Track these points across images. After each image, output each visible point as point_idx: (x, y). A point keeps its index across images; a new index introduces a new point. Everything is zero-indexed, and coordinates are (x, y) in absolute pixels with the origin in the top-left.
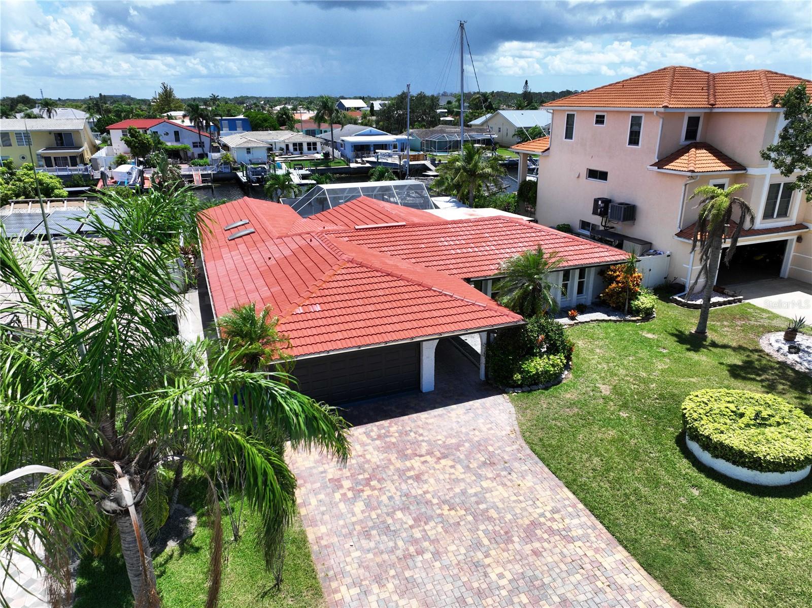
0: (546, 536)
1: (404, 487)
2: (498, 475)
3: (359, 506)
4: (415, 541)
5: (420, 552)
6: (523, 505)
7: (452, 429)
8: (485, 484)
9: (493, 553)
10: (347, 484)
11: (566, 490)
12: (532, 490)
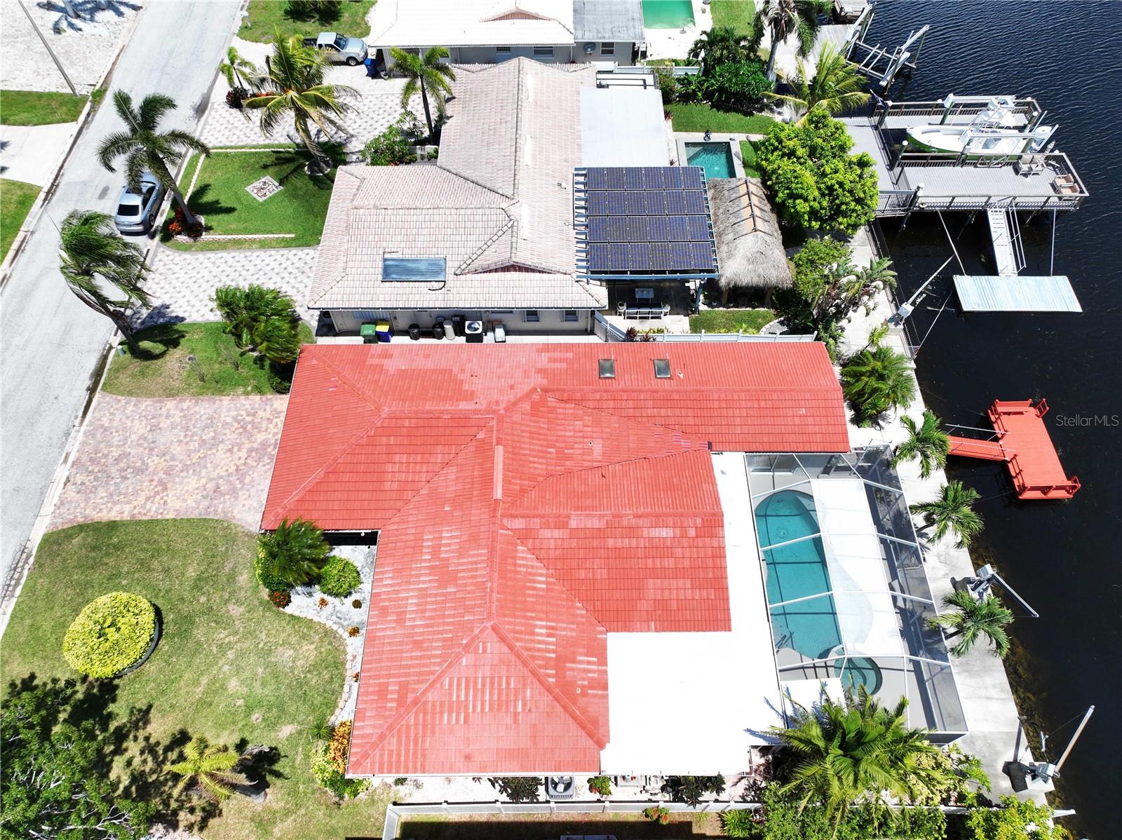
0: (156, 490)
1: (228, 442)
2: (205, 489)
3: (229, 420)
4: (192, 436)
5: (185, 436)
6: (179, 491)
7: (258, 484)
8: (204, 481)
9: (165, 463)
10: (249, 419)
11: (173, 517)
12: (185, 500)
